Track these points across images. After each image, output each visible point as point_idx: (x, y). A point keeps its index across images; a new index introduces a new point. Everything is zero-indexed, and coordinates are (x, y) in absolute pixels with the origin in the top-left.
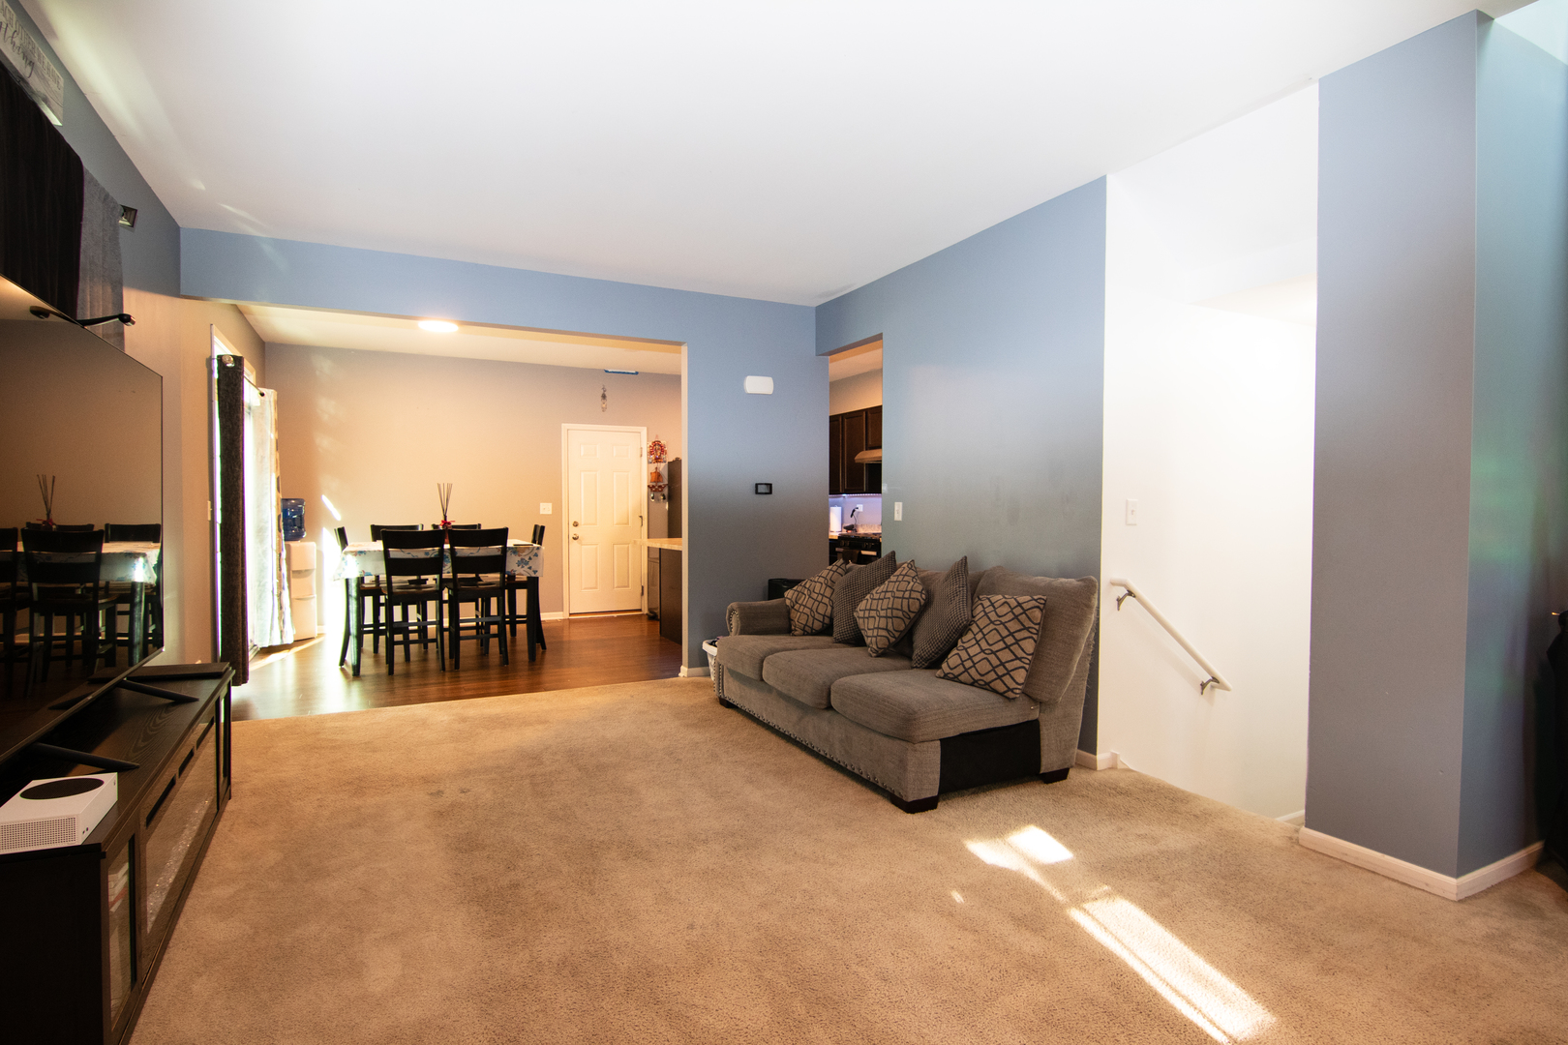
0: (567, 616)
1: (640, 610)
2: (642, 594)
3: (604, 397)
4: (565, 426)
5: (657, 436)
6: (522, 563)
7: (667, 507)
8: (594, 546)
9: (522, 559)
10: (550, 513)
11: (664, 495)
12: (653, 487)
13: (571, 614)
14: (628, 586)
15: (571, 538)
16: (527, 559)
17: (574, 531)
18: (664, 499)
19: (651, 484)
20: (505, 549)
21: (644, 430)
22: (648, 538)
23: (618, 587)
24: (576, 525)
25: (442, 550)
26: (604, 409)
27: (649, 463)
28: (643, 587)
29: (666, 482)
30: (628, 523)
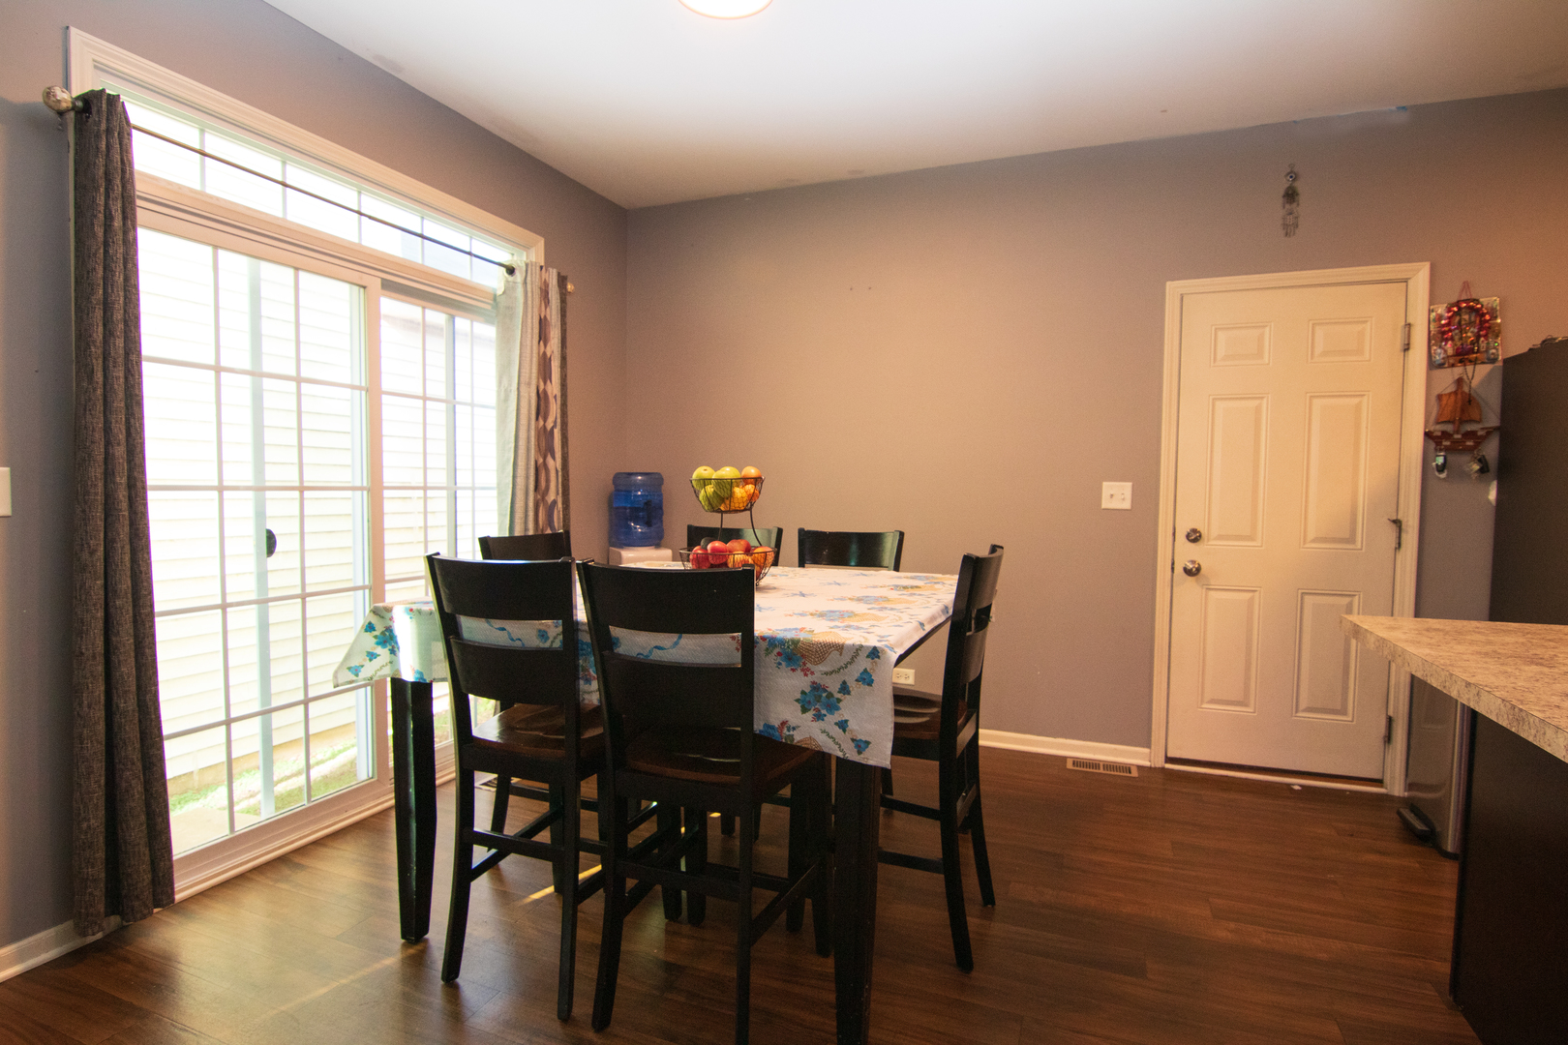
0: (1160, 762)
1: (1379, 782)
2: (1388, 738)
3: (1291, 195)
4: (1173, 288)
5: (1466, 286)
6: (818, 700)
7: (1492, 495)
8: (1248, 595)
9: (816, 687)
10: (1127, 505)
11: (1482, 460)
12: (1445, 435)
13: (1169, 760)
14: (1344, 712)
15: (1179, 569)
16: (833, 685)
17: (1187, 553)
18: (1484, 469)
19: (1438, 429)
20: (749, 643)
21: (1420, 276)
22: (1417, 615)
23: (1309, 710)
24: (1194, 537)
25: (570, 626)
26: (1289, 228)
27: (1433, 365)
28: (1390, 720)
29: (1493, 420)
30: (1351, 540)
